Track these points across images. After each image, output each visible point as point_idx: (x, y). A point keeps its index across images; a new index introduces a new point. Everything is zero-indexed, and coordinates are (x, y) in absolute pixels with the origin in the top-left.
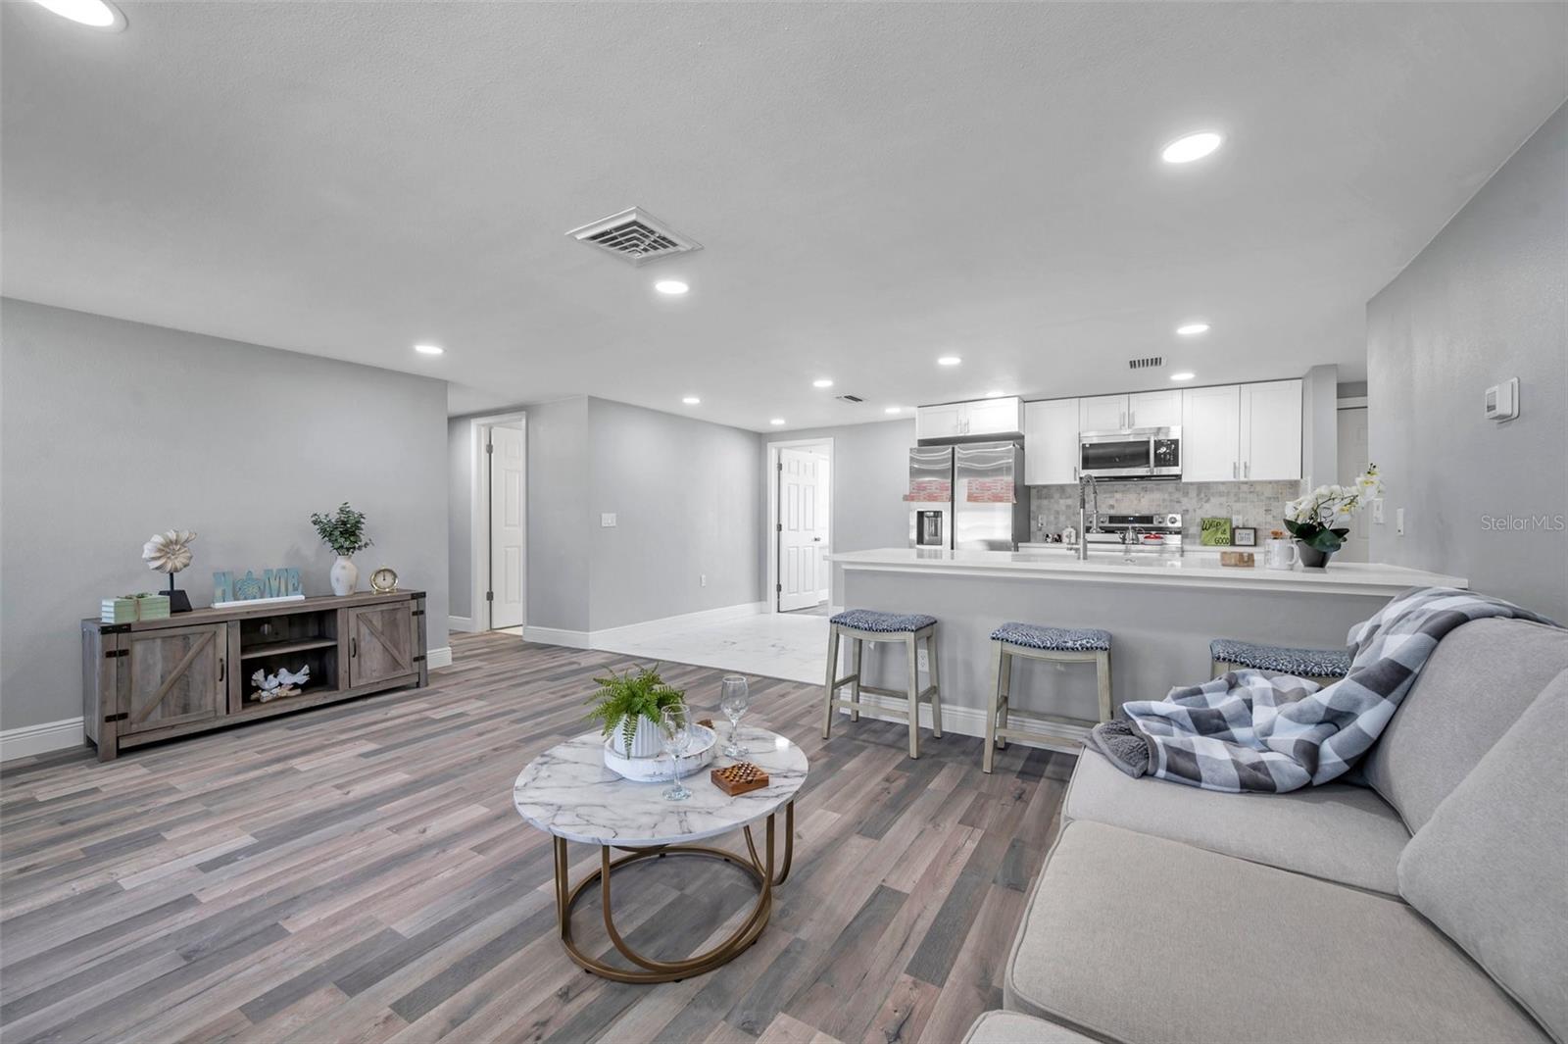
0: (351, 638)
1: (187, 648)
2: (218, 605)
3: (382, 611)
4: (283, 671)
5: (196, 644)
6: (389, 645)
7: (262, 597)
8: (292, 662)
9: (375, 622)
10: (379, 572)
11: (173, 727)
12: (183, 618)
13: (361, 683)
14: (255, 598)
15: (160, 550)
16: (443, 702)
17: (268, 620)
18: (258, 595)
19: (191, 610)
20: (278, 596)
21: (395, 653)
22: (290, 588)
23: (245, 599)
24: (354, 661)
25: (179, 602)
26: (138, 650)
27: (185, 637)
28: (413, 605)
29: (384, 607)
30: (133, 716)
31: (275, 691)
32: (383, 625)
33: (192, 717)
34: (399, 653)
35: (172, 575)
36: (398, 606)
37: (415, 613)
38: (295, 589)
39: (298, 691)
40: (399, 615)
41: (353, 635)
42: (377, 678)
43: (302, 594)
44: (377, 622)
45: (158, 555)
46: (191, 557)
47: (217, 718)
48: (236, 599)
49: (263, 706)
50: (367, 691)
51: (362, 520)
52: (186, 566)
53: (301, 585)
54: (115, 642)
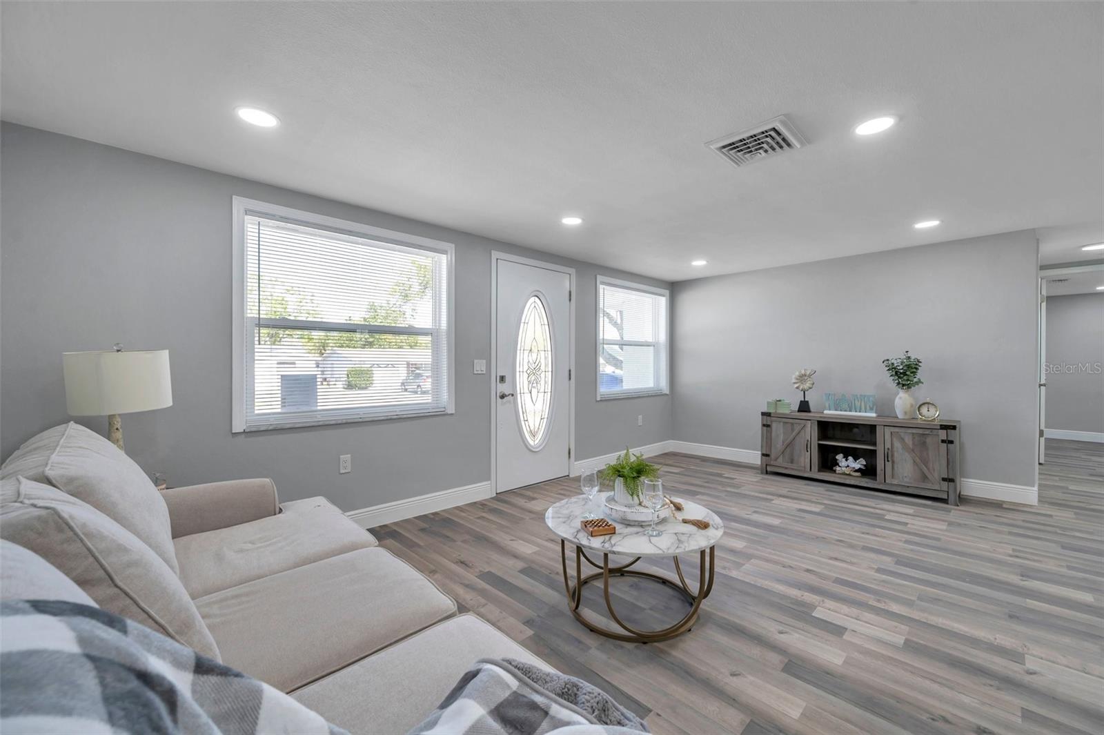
0: (886, 448)
1: (793, 430)
2: (825, 412)
3: (913, 433)
4: (850, 458)
5: (797, 428)
6: (918, 460)
7: (850, 411)
8: (856, 454)
9: (906, 440)
10: (924, 404)
11: (786, 468)
12: (804, 415)
13: (893, 482)
14: (845, 411)
15: (797, 379)
16: (928, 516)
17: (856, 426)
18: (848, 409)
19: (809, 411)
20: (860, 412)
21: (925, 469)
22: (868, 408)
23: (841, 411)
24: (889, 465)
25: (804, 407)
26: (774, 426)
27: (792, 424)
28: (943, 434)
29: (914, 431)
30: (773, 456)
31: (844, 469)
32: (913, 444)
33: (794, 466)
34: (928, 469)
35: (804, 392)
36: (927, 432)
37: (943, 441)
38: (871, 409)
39: (858, 474)
40: (929, 440)
41: (888, 445)
42: (906, 482)
43: (876, 413)
44: (909, 440)
45: (796, 381)
46: (813, 384)
47: (805, 471)
48: (836, 410)
49: (834, 475)
50: (899, 490)
51: (920, 364)
52: (810, 388)
53: (875, 407)
54: (768, 420)
